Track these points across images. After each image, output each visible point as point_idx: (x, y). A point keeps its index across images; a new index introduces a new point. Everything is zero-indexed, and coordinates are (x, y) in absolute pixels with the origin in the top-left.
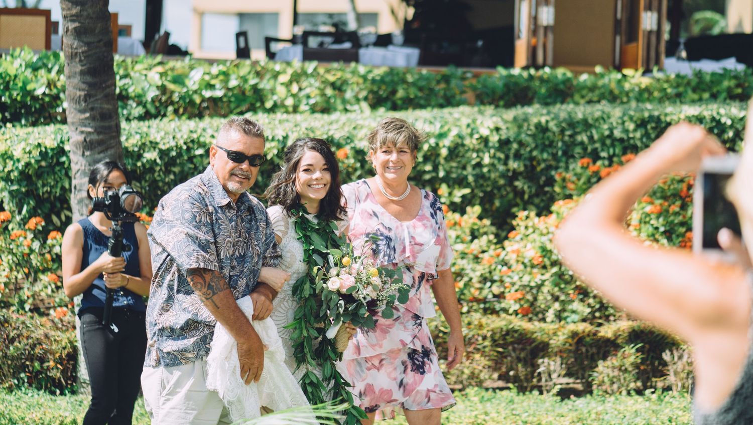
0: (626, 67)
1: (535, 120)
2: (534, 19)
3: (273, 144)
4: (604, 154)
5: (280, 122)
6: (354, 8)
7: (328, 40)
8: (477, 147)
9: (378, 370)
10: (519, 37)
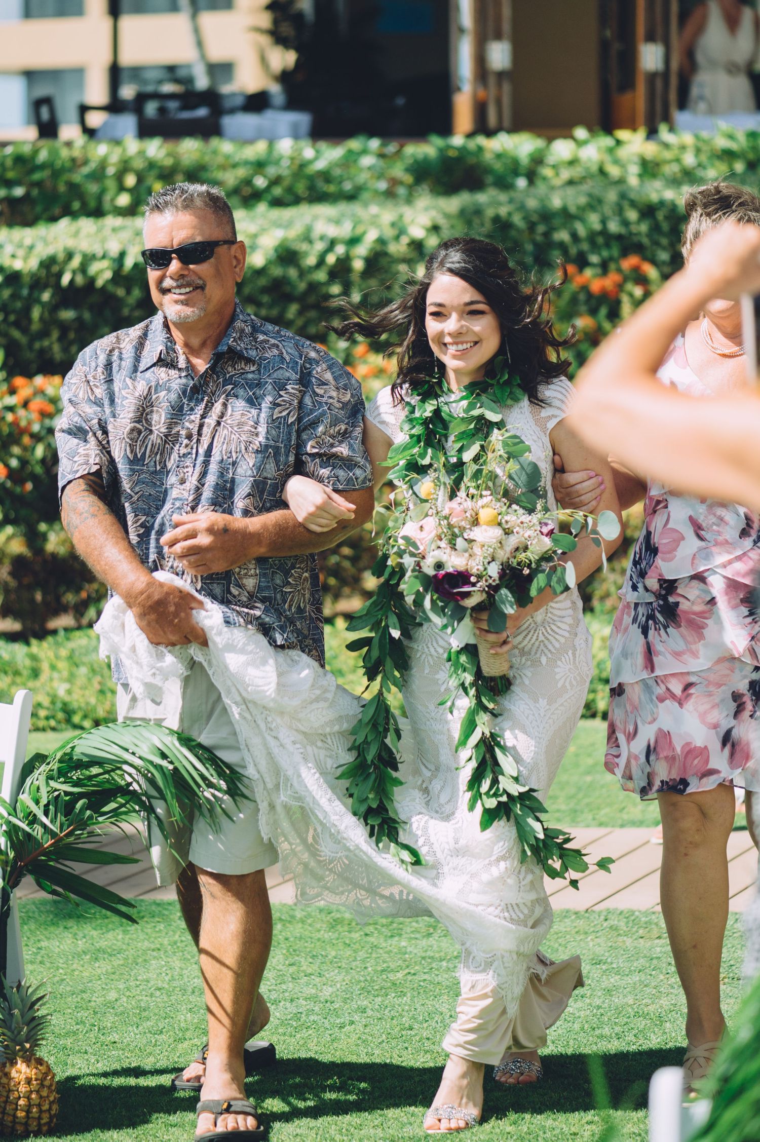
0: (621, 127)
1: (490, 213)
2: (481, 60)
3: (105, 264)
4: (594, 259)
5: (114, 230)
6: (203, 56)
7: (173, 105)
8: (409, 256)
9: (681, 705)
10: (459, 89)
